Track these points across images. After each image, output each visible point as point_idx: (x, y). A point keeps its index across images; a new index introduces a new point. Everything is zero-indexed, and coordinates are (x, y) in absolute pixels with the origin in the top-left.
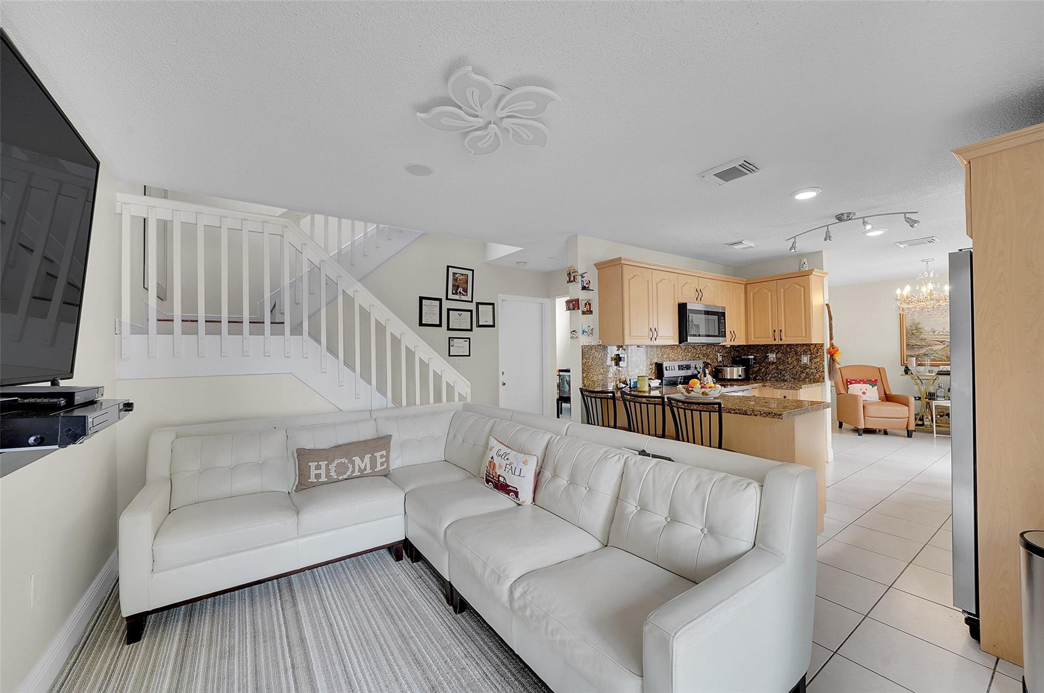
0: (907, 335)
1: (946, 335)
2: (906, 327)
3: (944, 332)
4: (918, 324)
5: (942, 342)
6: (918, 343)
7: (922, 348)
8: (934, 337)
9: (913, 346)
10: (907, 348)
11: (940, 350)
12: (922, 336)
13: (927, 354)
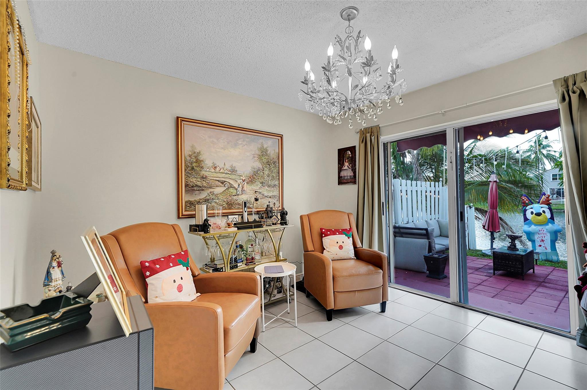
0: (185, 170)
1: (226, 173)
2: (185, 157)
3: (225, 169)
4: (199, 153)
5: (222, 183)
6: (199, 184)
7: (203, 190)
8: (215, 175)
9: (192, 187)
10: (186, 191)
11: (221, 194)
12: (203, 173)
13: (208, 200)
